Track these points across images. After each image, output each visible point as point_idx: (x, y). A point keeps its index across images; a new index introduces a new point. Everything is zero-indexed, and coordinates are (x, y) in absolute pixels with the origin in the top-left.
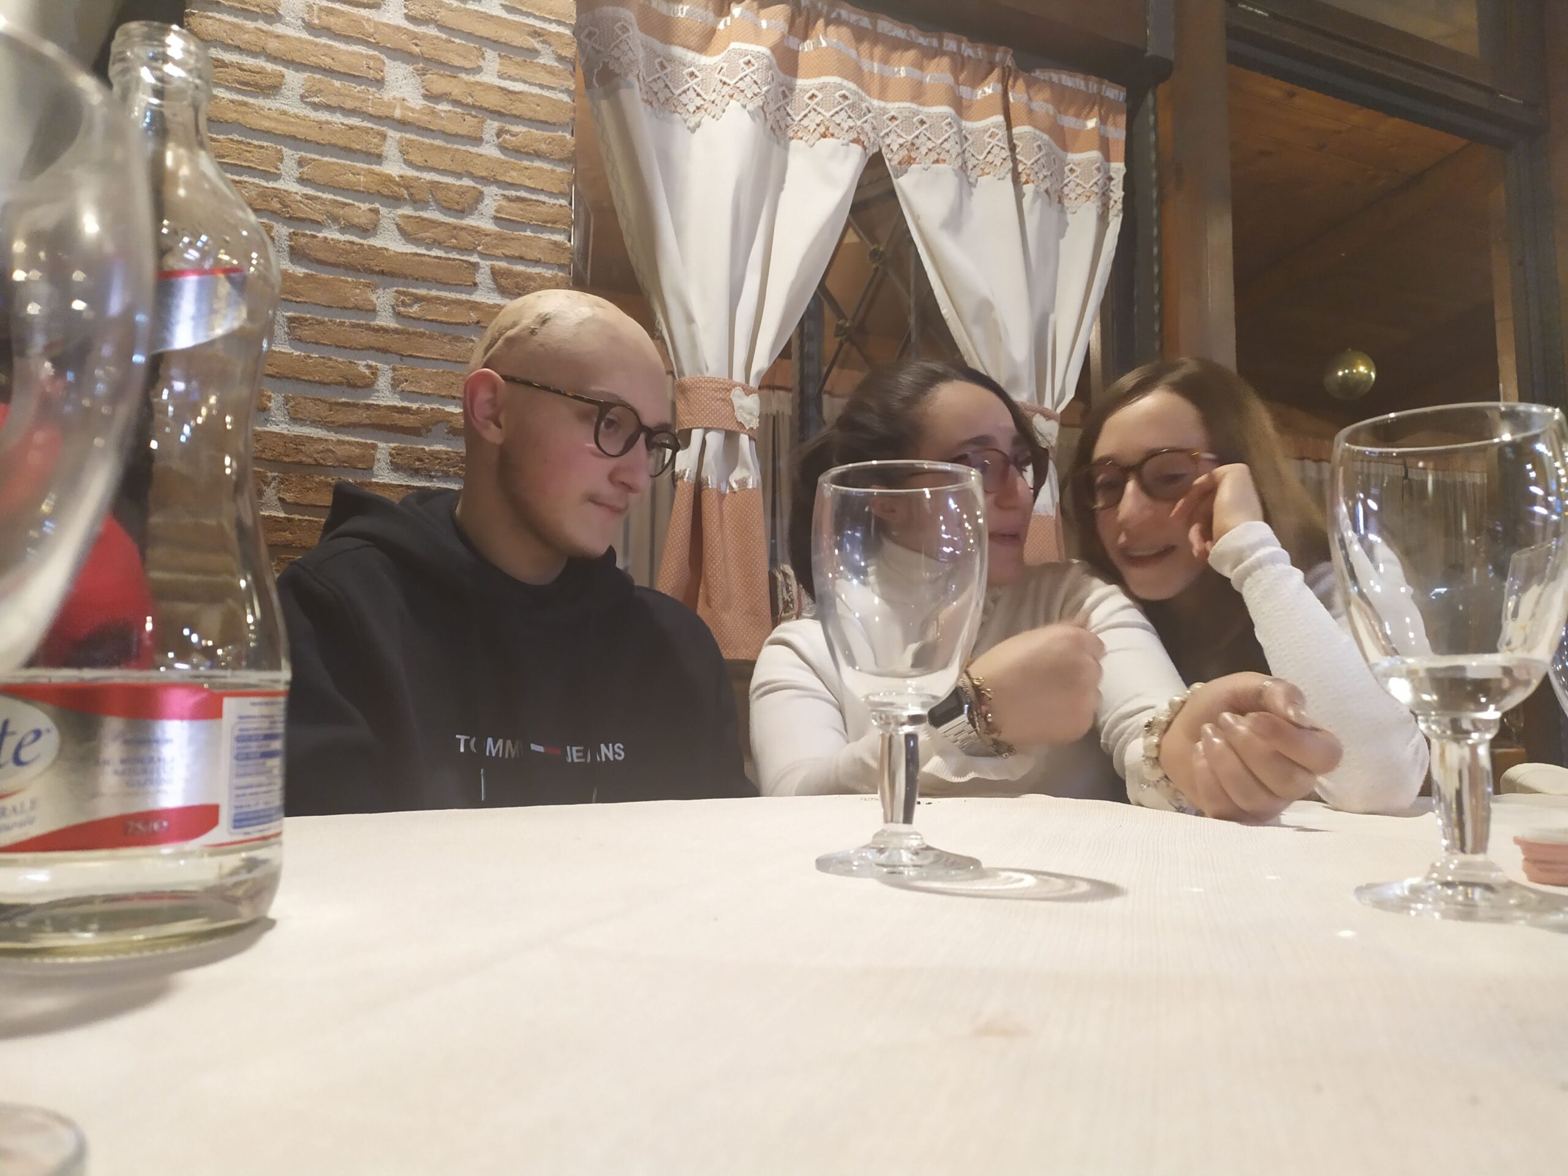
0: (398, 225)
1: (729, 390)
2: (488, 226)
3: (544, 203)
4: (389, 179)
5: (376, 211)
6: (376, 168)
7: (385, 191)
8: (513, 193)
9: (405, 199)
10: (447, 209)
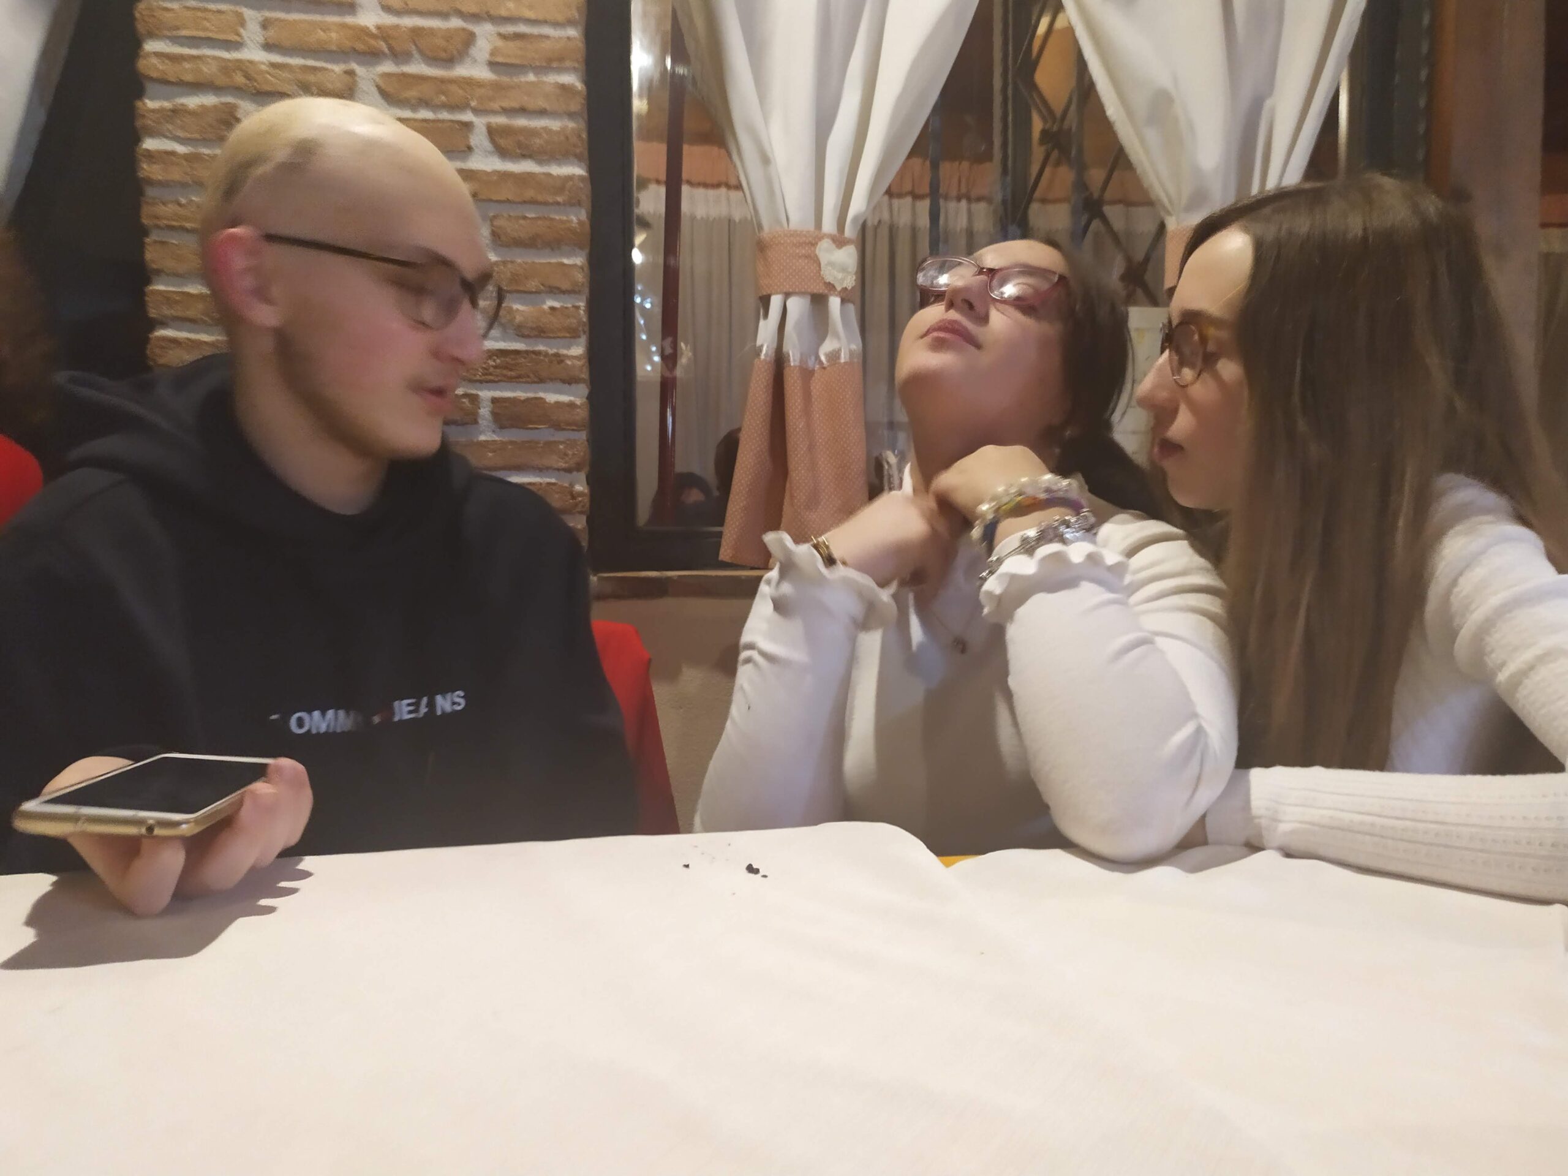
0: (378, 87)
1: (814, 244)
2: (482, 73)
3: (547, 37)
4: (364, 31)
5: (351, 73)
6: (349, 20)
7: (360, 46)
8: (510, 29)
9: (384, 54)
10: (432, 59)
